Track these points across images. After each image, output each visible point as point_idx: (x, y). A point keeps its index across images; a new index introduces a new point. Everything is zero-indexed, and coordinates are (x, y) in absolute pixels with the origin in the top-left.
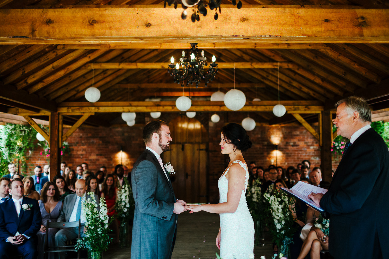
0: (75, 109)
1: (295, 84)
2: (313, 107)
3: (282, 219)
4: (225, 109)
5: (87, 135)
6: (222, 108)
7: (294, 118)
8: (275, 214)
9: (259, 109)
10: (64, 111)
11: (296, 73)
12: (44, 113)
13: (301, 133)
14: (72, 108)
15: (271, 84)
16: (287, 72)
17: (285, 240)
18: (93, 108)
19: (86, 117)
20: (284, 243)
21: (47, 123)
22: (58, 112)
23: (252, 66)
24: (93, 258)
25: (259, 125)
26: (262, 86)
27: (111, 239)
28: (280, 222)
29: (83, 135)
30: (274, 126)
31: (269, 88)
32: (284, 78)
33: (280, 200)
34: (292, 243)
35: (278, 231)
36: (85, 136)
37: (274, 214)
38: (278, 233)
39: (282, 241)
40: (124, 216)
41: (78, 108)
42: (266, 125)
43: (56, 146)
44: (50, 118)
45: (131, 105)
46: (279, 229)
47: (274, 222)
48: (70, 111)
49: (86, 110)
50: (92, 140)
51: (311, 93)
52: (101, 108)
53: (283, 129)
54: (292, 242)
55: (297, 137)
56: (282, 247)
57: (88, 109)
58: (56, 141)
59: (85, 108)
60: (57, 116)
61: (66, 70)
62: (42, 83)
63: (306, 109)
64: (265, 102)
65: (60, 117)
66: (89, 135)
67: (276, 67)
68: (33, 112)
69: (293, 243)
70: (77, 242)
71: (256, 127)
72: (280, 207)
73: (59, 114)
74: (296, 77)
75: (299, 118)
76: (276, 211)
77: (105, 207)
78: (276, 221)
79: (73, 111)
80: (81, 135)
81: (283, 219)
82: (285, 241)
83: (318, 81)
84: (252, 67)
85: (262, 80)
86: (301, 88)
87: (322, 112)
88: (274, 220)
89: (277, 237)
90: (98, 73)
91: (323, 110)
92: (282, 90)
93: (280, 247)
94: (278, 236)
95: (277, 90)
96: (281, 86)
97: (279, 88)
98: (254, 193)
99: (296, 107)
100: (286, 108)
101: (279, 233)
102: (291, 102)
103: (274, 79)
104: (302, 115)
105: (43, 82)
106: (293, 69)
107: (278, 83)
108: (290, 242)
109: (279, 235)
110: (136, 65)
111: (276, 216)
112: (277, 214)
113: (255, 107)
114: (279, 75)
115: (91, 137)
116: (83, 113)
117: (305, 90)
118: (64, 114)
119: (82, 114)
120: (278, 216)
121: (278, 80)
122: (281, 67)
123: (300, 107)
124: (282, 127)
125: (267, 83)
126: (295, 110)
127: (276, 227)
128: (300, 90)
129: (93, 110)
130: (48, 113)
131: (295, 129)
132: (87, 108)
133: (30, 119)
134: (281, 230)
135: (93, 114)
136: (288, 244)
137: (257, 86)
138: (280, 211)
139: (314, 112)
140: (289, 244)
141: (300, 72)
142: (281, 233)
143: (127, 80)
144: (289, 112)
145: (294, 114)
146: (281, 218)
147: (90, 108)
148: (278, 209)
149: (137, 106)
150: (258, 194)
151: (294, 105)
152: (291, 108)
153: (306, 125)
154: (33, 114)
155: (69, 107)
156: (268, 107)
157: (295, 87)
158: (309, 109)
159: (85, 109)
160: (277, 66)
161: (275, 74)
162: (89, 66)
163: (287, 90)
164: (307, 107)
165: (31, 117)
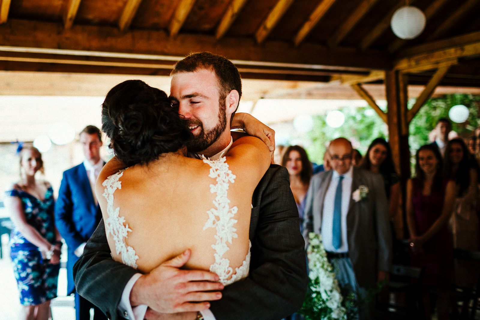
0: (420, 59)
10: (404, 66)
12: (376, 75)
14: (415, 58)
18: (452, 50)
22: (395, 70)
52: (467, 47)
58: (395, 124)
59: (437, 54)
60: (394, 77)
65: (401, 78)
79: (417, 62)
116: (438, 63)
118: (405, 71)
119: (436, 66)
129: (453, 54)
130: (380, 75)
132: (441, 53)
133: (359, 89)
135: (455, 62)
147: (446, 51)
159: (439, 56)
165: (359, 85)
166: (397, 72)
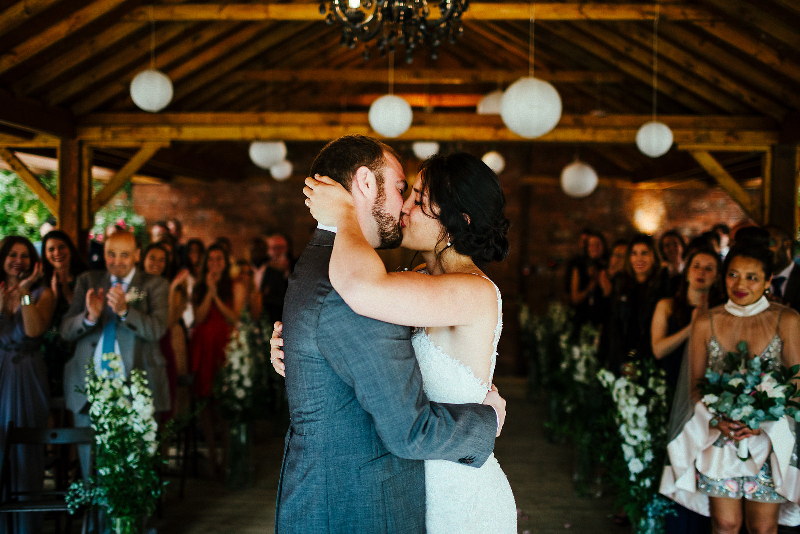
0: (120, 132)
1: (701, 69)
2: (749, 135)
3: (646, 446)
4: (510, 137)
6: (501, 134)
7: (696, 164)
8: (628, 431)
9: (602, 137)
10: (94, 136)
11: (705, 36)
12: (46, 141)
13: (713, 205)
14: (113, 129)
15: (638, 73)
16: (682, 35)
17: (652, 506)
18: (166, 130)
19: (148, 151)
20: (650, 514)
21: (53, 164)
22: (79, 139)
23: (582, 12)
24: (118, 530)
25: (607, 182)
26: (613, 78)
27: (166, 484)
28: (639, 455)
29: (180, 201)
30: (644, 186)
31: (631, 83)
32: (673, 53)
33: (642, 391)
34: (672, 514)
35: (633, 478)
37: (623, 430)
38: (632, 483)
39: (645, 506)
40: (238, 407)
41: (128, 128)
42: (625, 185)
43: (75, 224)
44: (59, 153)
45: (262, 123)
46: (635, 474)
47: (623, 453)
48: (109, 135)
49: (149, 133)
50: (201, 214)
51: (747, 95)
52: (187, 129)
53: (668, 195)
54: (673, 511)
55: (704, 217)
56: (643, 523)
57: (153, 132)
58: (73, 213)
60: (77, 147)
61: (73, 20)
62: (12, 57)
63: (731, 139)
64: (618, 119)
65: (86, 151)
67: (650, 17)
68: (18, 139)
69: (676, 515)
70: (71, 490)
71: (598, 189)
72: (643, 411)
74: (707, 49)
75: (708, 162)
76: (631, 422)
77: (146, 396)
78: (629, 452)
79: (115, 135)
80: (176, 200)
81: (650, 445)
82: (651, 509)
83: (768, 57)
84: (583, 17)
85: (614, 61)
86: (717, 80)
87: (773, 148)
88: (624, 447)
89: (629, 493)
90: (172, 33)
91: (775, 142)
92: (666, 89)
93: (638, 522)
94: (633, 493)
95: (650, 88)
96: (662, 77)
97: (655, 83)
98: (579, 360)
99: (703, 132)
100: (675, 136)
101: (637, 483)
102: (688, 119)
103: (643, 58)
104: (716, 155)
105: (15, 54)
106: (697, 23)
107: (656, 67)
108: (667, 512)
109: (636, 491)
110: (266, 11)
111: (631, 436)
112: (634, 432)
113: (590, 131)
114: (657, 45)
116: (143, 141)
117: (730, 86)
118: (95, 144)
119: (139, 144)
120: (635, 437)
121: (655, 59)
122: (663, 18)
123: (713, 133)
124: (665, 190)
125: (628, 68)
126: (699, 140)
127: (628, 468)
128: (714, 87)
129: (166, 134)
130: (54, 142)
131: (698, 194)
132: (150, 129)
133: (10, 155)
134: (641, 476)
135: (167, 144)
136: (660, 517)
137: (599, 79)
138: (643, 422)
139: (751, 148)
140: (663, 515)
141: (719, 31)
142: (642, 484)
143: (264, 59)
144: (681, 147)
145: (694, 151)
146: (643, 443)
147: (158, 128)
148: (635, 417)
149: (278, 124)
150: (588, 363)
151: (696, 126)
152: (687, 137)
153: (728, 182)
154: (18, 142)
155: (105, 126)
156: (625, 132)
157: (700, 80)
158: (737, 138)
159: (147, 132)
160: (653, 13)
161: (648, 43)
162: (142, 13)
163: (680, 89)
164: (732, 133)
165: (12, 150)
166: (81, 143)
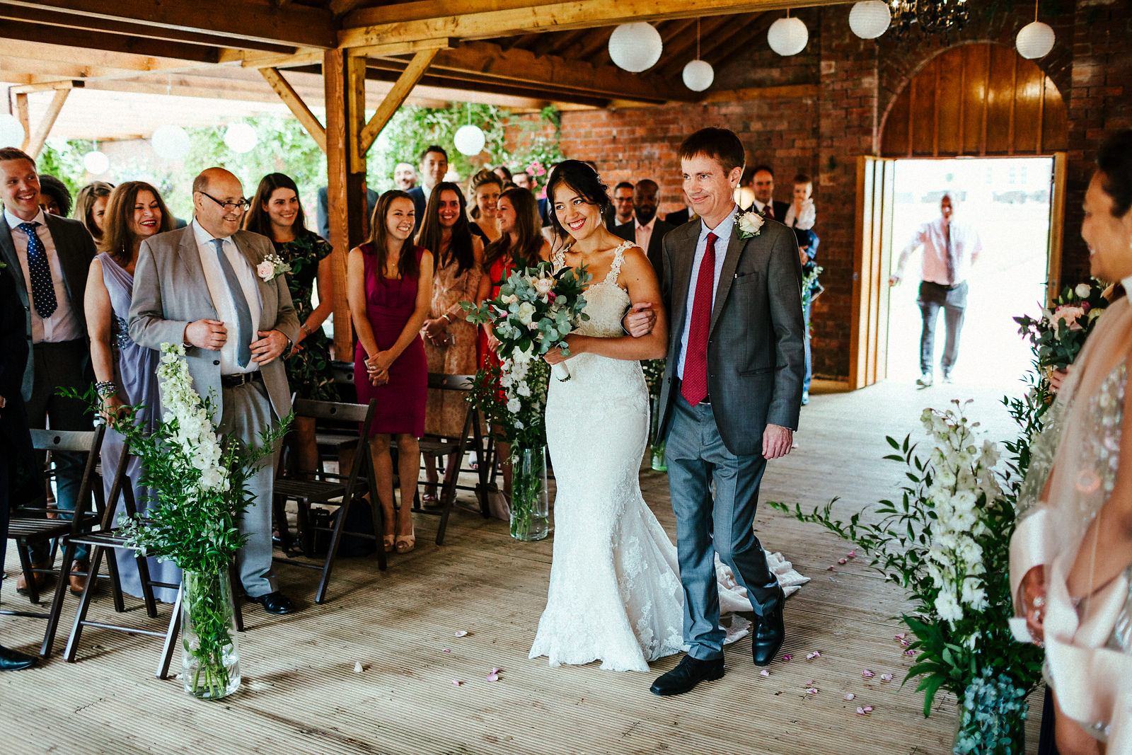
0: (386, 32)
5: (633, 132)
10: (357, 41)
12: (310, 57)
14: (378, 28)
18: (439, 22)
19: (422, 55)
22: (343, 46)
29: (621, 132)
36: (625, 137)
41: (395, 25)
43: (343, 166)
44: (323, 69)
48: (375, 39)
49: (418, 31)
50: (647, 150)
52: (463, 19)
57: (424, 27)
58: (340, 150)
59: (414, 25)
60: (341, 61)
65: (351, 64)
66: (640, 132)
73: (346, 53)
79: (381, 38)
80: (615, 132)
115: (644, 140)
118: (360, 52)
119: (410, 45)
130: (316, 55)
132: (421, 23)
133: (277, 78)
147: (430, 21)
154: (281, 59)
155: (368, 26)
159: (417, 29)
165: (277, 71)
